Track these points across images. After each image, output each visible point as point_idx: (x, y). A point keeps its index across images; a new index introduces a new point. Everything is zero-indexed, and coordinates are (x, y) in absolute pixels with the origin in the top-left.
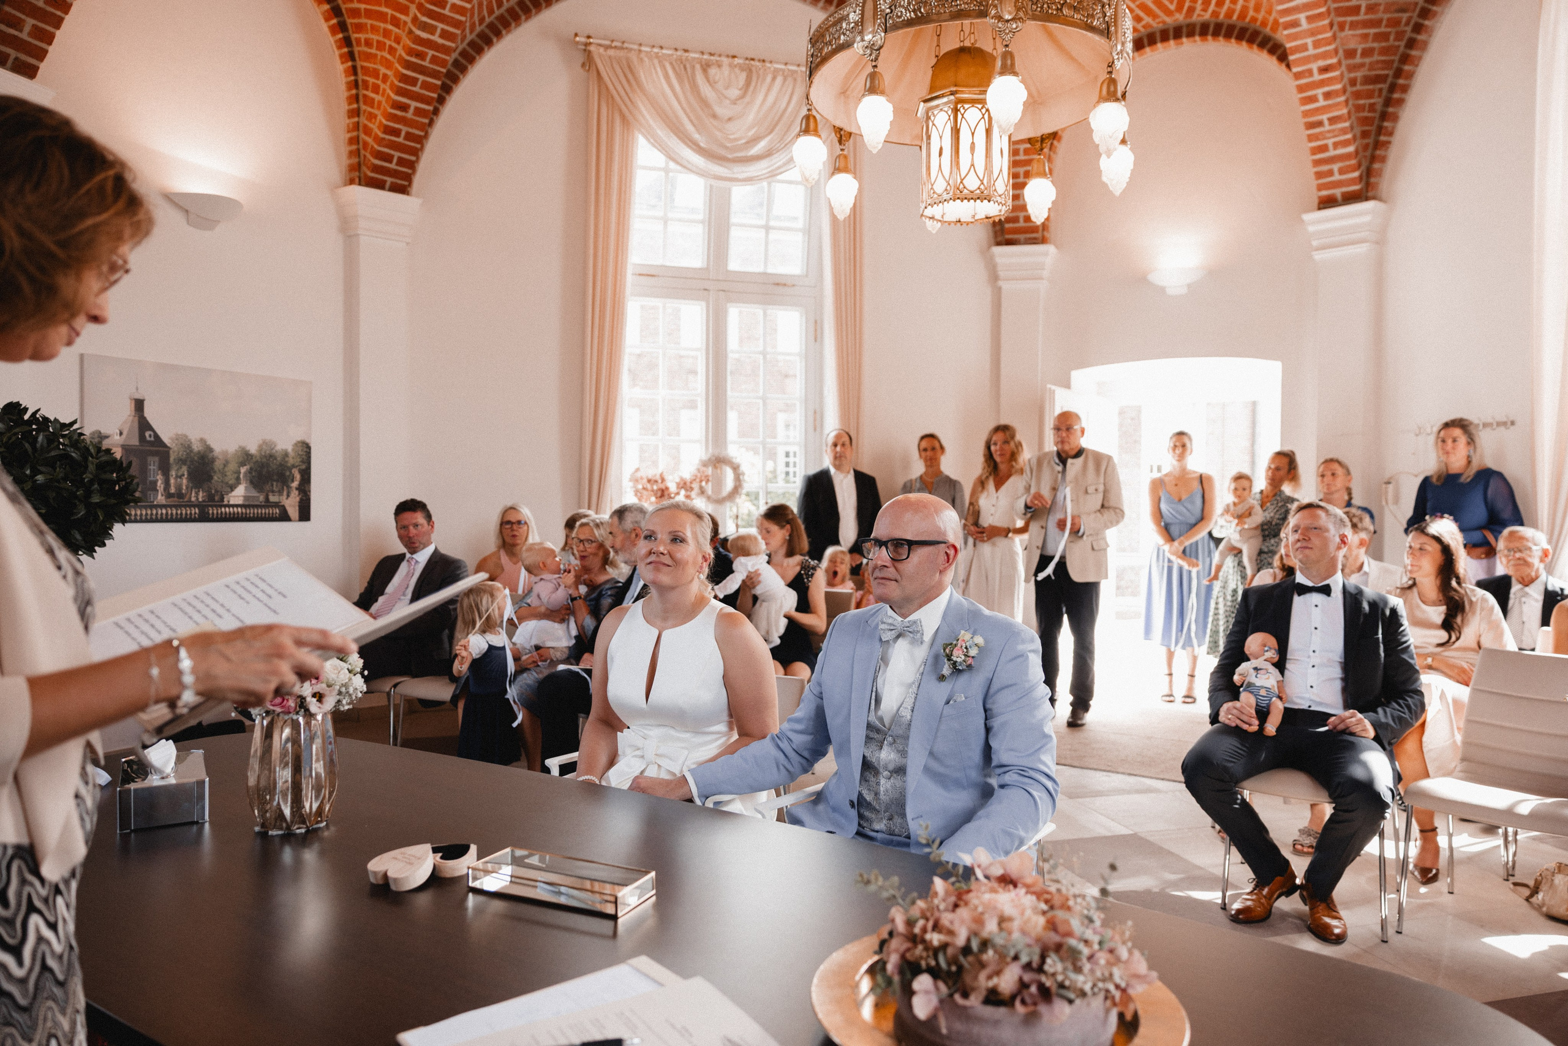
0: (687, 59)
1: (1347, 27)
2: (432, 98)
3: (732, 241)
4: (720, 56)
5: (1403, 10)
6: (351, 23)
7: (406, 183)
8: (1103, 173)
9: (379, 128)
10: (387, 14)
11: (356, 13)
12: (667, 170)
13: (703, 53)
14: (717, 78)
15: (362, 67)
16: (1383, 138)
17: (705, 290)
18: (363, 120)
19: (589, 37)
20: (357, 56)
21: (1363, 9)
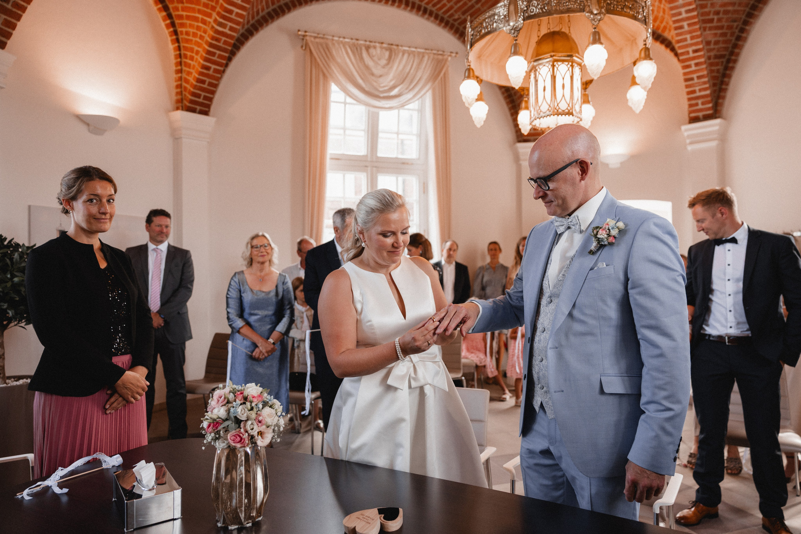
0: (357, 44)
1: (707, 29)
2: (223, 63)
3: (380, 141)
4: (375, 42)
5: (735, 21)
6: (178, 23)
7: (207, 109)
8: (629, 101)
9: (194, 79)
10: (198, 18)
11: (181, 17)
12: (345, 103)
13: (366, 41)
14: (374, 53)
15: (184, 47)
16: (724, 87)
17: (366, 166)
18: (184, 75)
19: (306, 32)
20: (180, 40)
21: (715, 20)
